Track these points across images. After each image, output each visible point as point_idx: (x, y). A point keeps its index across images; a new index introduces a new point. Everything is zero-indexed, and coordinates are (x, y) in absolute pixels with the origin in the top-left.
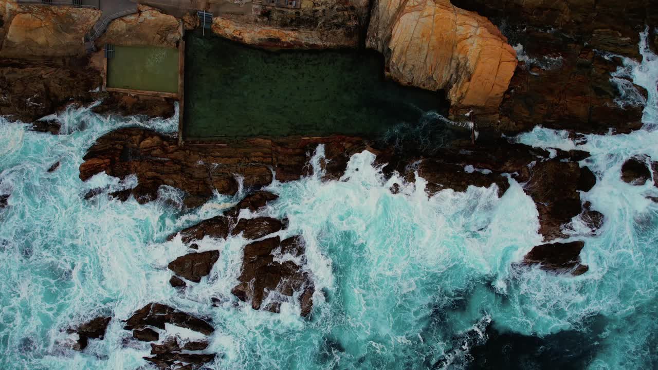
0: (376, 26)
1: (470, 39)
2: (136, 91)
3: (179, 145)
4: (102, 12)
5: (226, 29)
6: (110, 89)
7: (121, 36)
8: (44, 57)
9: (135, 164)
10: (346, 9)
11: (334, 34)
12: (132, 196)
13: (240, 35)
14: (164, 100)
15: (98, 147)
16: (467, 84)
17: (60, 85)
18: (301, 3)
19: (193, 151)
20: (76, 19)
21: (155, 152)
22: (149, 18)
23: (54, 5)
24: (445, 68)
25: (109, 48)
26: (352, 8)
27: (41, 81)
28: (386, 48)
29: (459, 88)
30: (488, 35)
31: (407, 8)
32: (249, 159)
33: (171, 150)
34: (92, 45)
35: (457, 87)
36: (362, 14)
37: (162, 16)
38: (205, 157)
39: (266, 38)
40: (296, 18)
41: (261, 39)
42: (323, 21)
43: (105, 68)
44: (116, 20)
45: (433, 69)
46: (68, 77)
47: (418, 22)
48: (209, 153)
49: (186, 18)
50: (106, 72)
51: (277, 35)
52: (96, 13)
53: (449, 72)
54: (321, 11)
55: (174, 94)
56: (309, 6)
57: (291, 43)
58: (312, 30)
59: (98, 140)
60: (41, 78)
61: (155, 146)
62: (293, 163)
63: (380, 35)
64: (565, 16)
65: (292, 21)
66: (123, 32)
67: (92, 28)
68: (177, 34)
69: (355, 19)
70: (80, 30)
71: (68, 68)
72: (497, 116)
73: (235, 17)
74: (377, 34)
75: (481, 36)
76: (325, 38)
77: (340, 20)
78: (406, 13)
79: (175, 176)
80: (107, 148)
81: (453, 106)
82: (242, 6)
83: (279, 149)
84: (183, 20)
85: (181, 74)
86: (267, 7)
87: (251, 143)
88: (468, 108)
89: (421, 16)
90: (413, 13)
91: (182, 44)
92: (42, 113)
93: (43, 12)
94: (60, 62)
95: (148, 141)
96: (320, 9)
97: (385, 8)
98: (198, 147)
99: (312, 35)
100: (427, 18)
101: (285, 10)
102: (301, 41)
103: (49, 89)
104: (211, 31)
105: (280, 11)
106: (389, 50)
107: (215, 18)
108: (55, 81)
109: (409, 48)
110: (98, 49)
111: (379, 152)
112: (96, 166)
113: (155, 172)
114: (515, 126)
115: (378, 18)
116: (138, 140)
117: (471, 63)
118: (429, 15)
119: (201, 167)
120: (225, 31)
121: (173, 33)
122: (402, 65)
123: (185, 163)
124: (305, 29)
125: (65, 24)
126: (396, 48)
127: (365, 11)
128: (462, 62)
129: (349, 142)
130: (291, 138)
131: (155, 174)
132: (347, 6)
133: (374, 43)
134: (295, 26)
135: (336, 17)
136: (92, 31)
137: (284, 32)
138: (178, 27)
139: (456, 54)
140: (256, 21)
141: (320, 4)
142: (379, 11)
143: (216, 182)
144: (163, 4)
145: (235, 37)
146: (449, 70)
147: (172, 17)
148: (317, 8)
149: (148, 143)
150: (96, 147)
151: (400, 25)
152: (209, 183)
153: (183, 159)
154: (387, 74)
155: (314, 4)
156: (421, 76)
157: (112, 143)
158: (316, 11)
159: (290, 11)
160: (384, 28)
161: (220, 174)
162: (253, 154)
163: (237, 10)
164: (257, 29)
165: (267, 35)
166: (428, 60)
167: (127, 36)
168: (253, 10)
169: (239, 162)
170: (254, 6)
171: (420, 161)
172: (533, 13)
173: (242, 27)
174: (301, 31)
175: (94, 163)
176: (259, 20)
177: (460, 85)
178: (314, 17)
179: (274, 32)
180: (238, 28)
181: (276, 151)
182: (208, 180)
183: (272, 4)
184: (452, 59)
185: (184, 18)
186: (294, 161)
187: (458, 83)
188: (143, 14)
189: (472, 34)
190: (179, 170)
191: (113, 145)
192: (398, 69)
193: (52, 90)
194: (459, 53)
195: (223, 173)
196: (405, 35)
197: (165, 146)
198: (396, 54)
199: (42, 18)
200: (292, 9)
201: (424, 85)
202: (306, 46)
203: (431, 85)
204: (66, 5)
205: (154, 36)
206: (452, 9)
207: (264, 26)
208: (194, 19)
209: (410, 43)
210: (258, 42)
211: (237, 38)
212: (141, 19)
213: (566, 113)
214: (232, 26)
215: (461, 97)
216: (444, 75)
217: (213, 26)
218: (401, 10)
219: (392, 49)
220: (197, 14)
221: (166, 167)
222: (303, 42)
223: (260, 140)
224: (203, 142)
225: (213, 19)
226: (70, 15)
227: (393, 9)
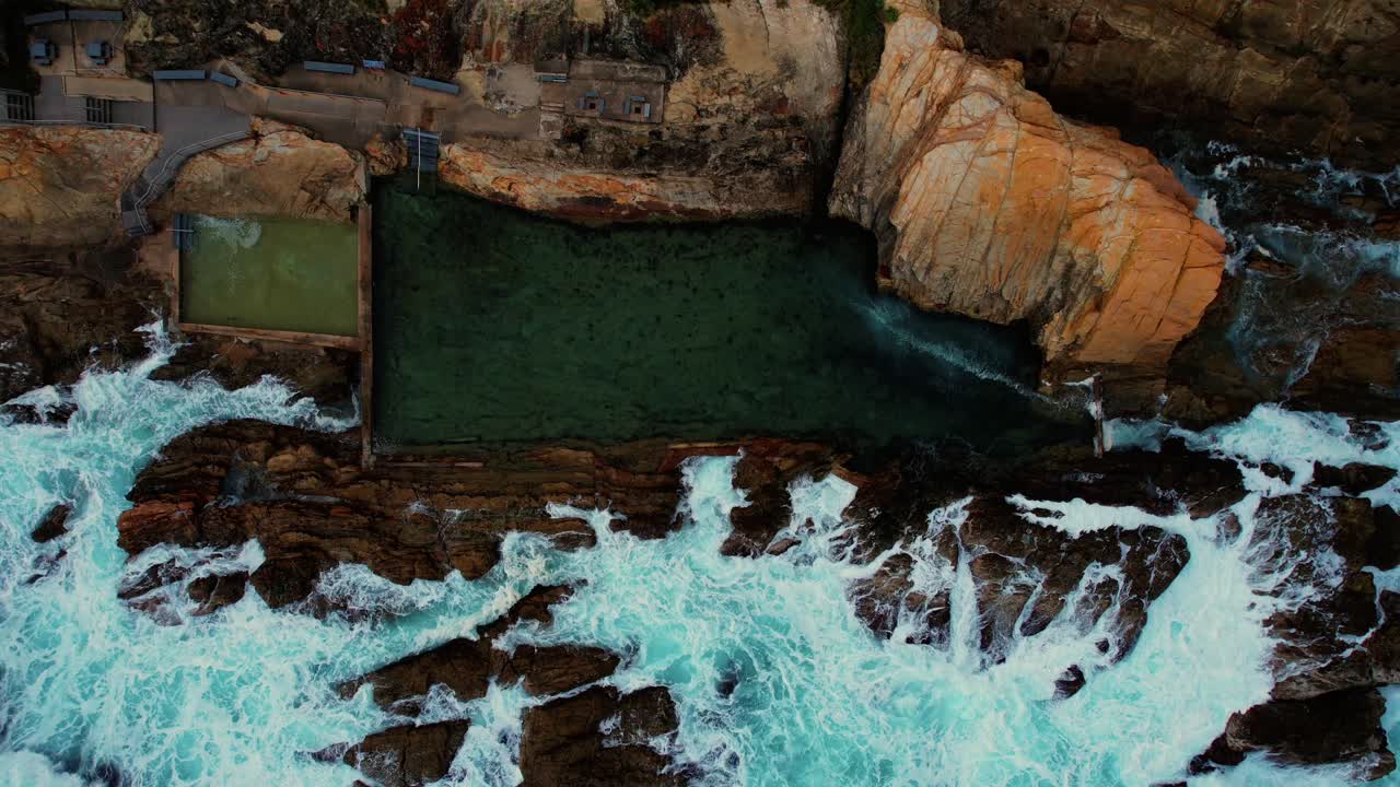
0: (857, 167)
1: (1106, 211)
2: (252, 332)
3: (364, 465)
4: (161, 137)
5: (474, 175)
6: (188, 327)
7: (213, 193)
8: (23, 248)
9: (257, 511)
10: (781, 124)
11: (748, 182)
12: (251, 592)
13: (510, 188)
14: (322, 352)
15: (163, 469)
16: (1091, 318)
17: (63, 317)
18: (664, 109)
19: (397, 480)
20: (97, 156)
21: (303, 484)
22: (280, 150)
23: (41, 124)
24: (1033, 273)
25: (185, 226)
26: (796, 121)
27: (17, 309)
28: (881, 222)
29: (1069, 325)
30: (1154, 200)
31: (942, 132)
32: (537, 500)
33: (344, 477)
34: (138, 218)
35: (1065, 320)
36: (820, 135)
37: (313, 146)
38: (429, 493)
39: (577, 196)
40: (652, 146)
41: (565, 199)
42: (720, 152)
43: (176, 274)
44: (199, 157)
45: (1004, 276)
46: (84, 297)
47: (970, 165)
48: (438, 486)
49: (375, 148)
50: (177, 283)
51: (605, 189)
52: (147, 140)
53: (1045, 282)
54: (715, 128)
55: (348, 340)
56: (684, 116)
57: (641, 207)
58: (692, 174)
59: (164, 450)
60: (16, 301)
61: (305, 471)
62: (649, 509)
63: (868, 191)
64: (1339, 129)
65: (642, 153)
66: (220, 183)
67: (140, 176)
68: (351, 188)
69: (804, 148)
70: (110, 181)
71: (82, 276)
72: (1161, 384)
73: (496, 144)
74: (860, 188)
75: (1136, 204)
76: (725, 195)
77: (765, 151)
78: (939, 144)
79: (354, 541)
80: (185, 473)
81: (1051, 362)
82: (514, 116)
83: (613, 474)
84: (365, 153)
85: (364, 290)
86: (578, 120)
87: (541, 460)
88: (1089, 368)
89: (980, 152)
90: (959, 144)
91: (365, 214)
92: (20, 388)
93: (14, 141)
94: (63, 261)
95: (285, 459)
96: (714, 123)
97: (881, 126)
98: (411, 470)
99: (693, 189)
100: (995, 158)
101: (623, 126)
102: (664, 202)
103: (36, 325)
104: (437, 175)
105: (611, 130)
106: (891, 227)
107: (447, 148)
108: (53, 307)
109: (944, 228)
110: (157, 228)
111: (864, 479)
112: (159, 519)
113: (304, 532)
114: (1207, 409)
115: (862, 148)
116: (261, 455)
117: (1106, 270)
118: (1001, 152)
119: (418, 519)
120: (472, 179)
121: (341, 185)
122: (925, 265)
123: (378, 507)
124: (674, 173)
125: (68, 171)
126: (912, 225)
127: (828, 127)
128: (1082, 264)
129: (788, 456)
130: (641, 444)
131: (307, 538)
132: (783, 116)
133: (850, 207)
134: (651, 166)
135: (755, 143)
136: (140, 184)
137: (622, 180)
138: (352, 172)
139: (1066, 245)
140: (550, 155)
141: (713, 110)
142: (864, 131)
143: (458, 555)
144: (314, 115)
145: (496, 195)
146: (1046, 278)
147: (338, 148)
148: (706, 121)
149: (285, 461)
150: (157, 470)
151: (924, 173)
152: (440, 558)
153: (374, 500)
154: (883, 282)
155: (699, 112)
156: (972, 291)
157: (199, 460)
158: (704, 128)
159: (635, 129)
160: (879, 172)
161: (467, 536)
162: (546, 487)
163: (501, 127)
164: (554, 176)
165: (579, 189)
166: (992, 256)
167: (228, 193)
168: (542, 127)
169: (514, 505)
170: (544, 117)
171: (969, 500)
172: (1256, 122)
173: (514, 170)
174: (665, 176)
175: (155, 511)
176: (557, 151)
177: (1071, 316)
178: (697, 142)
179: (596, 181)
180: (504, 172)
181: (607, 479)
182: (438, 549)
183: (589, 113)
184: (1054, 252)
185: (367, 147)
186: (651, 503)
187: (1069, 311)
188: (265, 141)
189: (1112, 199)
190: (364, 528)
191: (199, 465)
192: (913, 273)
193: (45, 329)
194: (1077, 243)
195: (473, 533)
196: (935, 196)
197: (328, 467)
198: (911, 239)
199: (12, 157)
200: (641, 123)
201: (977, 311)
202: (678, 212)
203: (994, 311)
204: (72, 125)
205: (295, 194)
206: (1062, 134)
207: (571, 168)
208: (393, 151)
209: (948, 215)
210: (556, 205)
211: (503, 196)
212: (261, 153)
213: (1338, 372)
214: (488, 168)
215: (1074, 343)
216: (1029, 290)
217: (441, 164)
218: (925, 135)
219: (899, 228)
220: (402, 135)
221: (331, 521)
222: (671, 205)
223: (565, 452)
224: (422, 458)
225: (441, 148)
226: (84, 148)
227: (903, 130)
